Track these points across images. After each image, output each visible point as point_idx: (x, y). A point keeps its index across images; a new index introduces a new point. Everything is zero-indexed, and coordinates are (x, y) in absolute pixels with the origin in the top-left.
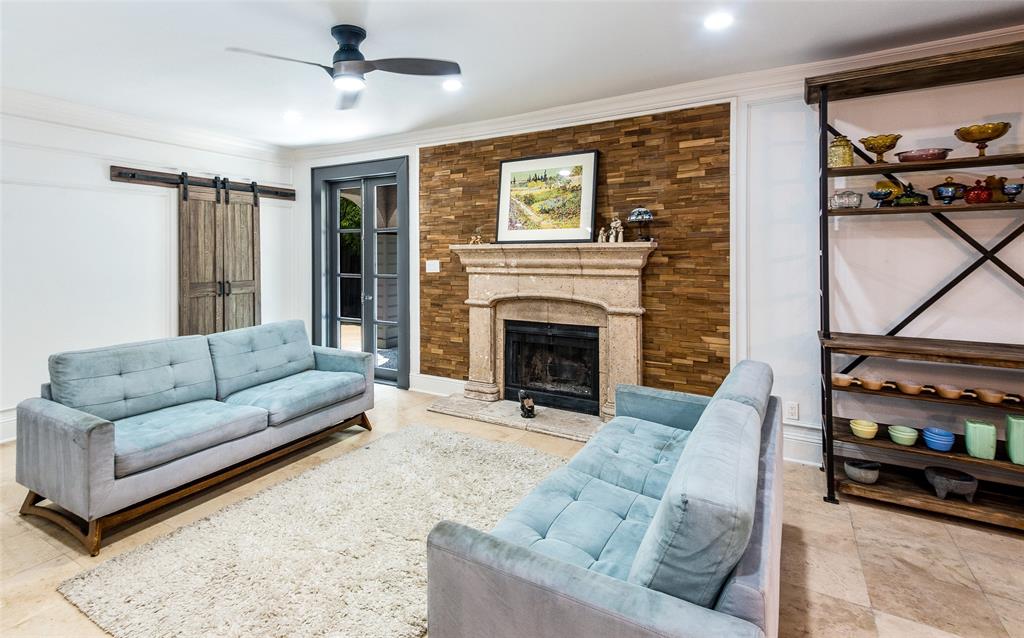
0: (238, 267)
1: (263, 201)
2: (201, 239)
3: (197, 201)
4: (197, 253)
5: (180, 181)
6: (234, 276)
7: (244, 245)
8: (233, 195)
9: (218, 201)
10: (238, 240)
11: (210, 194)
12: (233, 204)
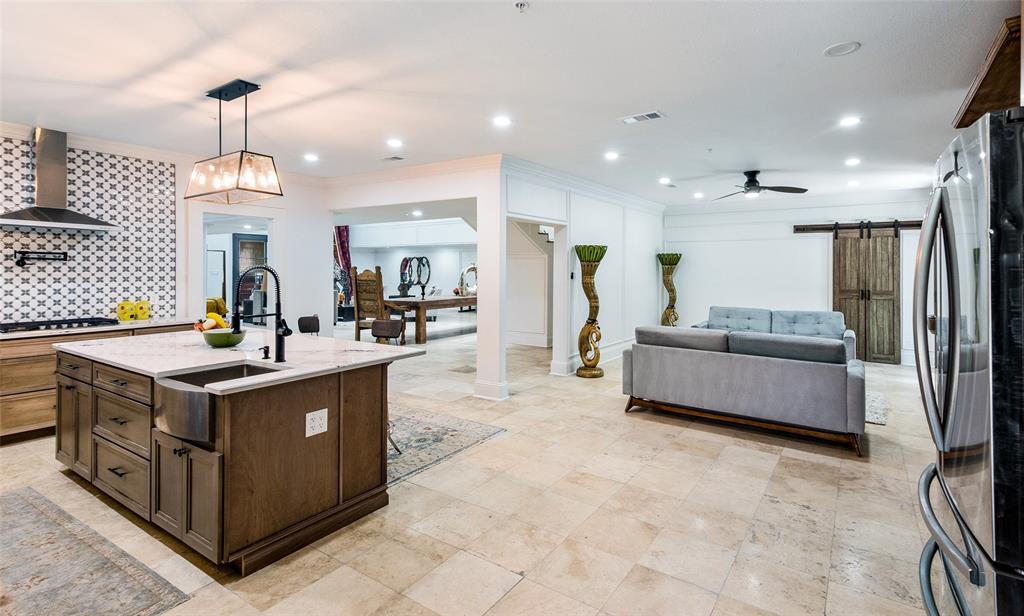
0: (878, 280)
1: (903, 232)
2: (848, 263)
3: (845, 239)
4: (845, 271)
5: (835, 228)
6: (875, 286)
7: (885, 265)
8: (874, 232)
9: (862, 237)
10: (879, 264)
11: (856, 233)
12: (875, 238)
